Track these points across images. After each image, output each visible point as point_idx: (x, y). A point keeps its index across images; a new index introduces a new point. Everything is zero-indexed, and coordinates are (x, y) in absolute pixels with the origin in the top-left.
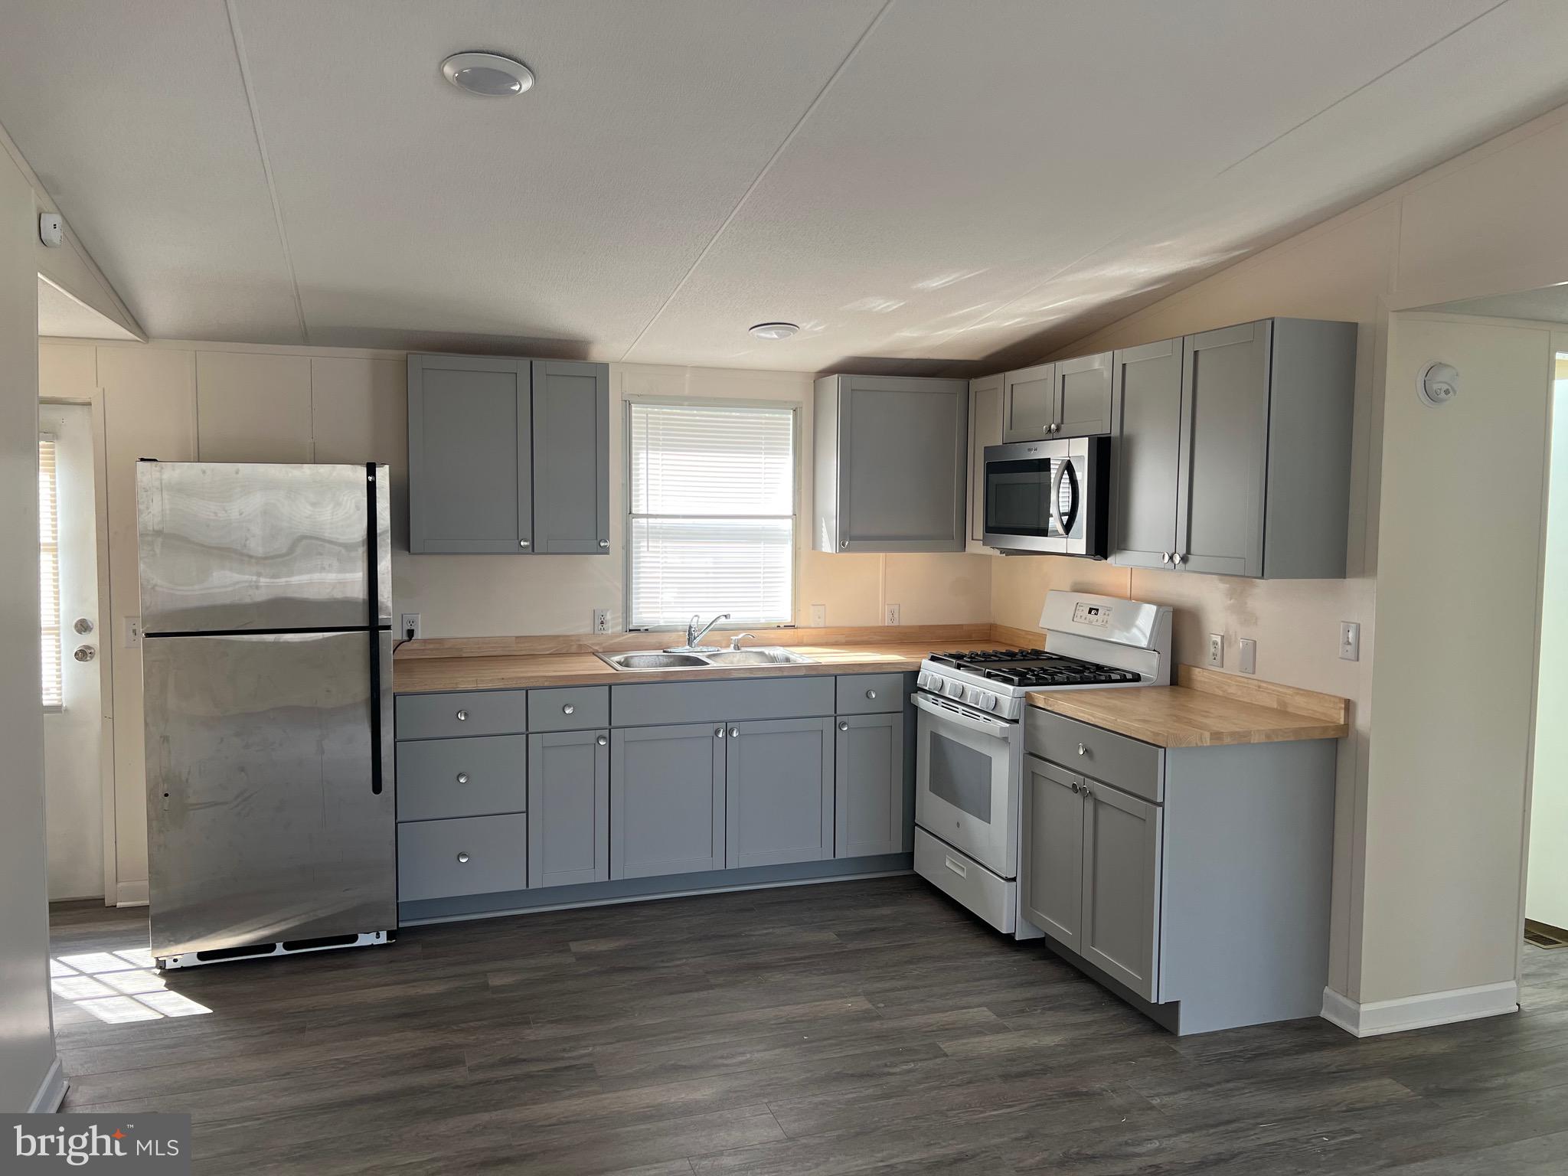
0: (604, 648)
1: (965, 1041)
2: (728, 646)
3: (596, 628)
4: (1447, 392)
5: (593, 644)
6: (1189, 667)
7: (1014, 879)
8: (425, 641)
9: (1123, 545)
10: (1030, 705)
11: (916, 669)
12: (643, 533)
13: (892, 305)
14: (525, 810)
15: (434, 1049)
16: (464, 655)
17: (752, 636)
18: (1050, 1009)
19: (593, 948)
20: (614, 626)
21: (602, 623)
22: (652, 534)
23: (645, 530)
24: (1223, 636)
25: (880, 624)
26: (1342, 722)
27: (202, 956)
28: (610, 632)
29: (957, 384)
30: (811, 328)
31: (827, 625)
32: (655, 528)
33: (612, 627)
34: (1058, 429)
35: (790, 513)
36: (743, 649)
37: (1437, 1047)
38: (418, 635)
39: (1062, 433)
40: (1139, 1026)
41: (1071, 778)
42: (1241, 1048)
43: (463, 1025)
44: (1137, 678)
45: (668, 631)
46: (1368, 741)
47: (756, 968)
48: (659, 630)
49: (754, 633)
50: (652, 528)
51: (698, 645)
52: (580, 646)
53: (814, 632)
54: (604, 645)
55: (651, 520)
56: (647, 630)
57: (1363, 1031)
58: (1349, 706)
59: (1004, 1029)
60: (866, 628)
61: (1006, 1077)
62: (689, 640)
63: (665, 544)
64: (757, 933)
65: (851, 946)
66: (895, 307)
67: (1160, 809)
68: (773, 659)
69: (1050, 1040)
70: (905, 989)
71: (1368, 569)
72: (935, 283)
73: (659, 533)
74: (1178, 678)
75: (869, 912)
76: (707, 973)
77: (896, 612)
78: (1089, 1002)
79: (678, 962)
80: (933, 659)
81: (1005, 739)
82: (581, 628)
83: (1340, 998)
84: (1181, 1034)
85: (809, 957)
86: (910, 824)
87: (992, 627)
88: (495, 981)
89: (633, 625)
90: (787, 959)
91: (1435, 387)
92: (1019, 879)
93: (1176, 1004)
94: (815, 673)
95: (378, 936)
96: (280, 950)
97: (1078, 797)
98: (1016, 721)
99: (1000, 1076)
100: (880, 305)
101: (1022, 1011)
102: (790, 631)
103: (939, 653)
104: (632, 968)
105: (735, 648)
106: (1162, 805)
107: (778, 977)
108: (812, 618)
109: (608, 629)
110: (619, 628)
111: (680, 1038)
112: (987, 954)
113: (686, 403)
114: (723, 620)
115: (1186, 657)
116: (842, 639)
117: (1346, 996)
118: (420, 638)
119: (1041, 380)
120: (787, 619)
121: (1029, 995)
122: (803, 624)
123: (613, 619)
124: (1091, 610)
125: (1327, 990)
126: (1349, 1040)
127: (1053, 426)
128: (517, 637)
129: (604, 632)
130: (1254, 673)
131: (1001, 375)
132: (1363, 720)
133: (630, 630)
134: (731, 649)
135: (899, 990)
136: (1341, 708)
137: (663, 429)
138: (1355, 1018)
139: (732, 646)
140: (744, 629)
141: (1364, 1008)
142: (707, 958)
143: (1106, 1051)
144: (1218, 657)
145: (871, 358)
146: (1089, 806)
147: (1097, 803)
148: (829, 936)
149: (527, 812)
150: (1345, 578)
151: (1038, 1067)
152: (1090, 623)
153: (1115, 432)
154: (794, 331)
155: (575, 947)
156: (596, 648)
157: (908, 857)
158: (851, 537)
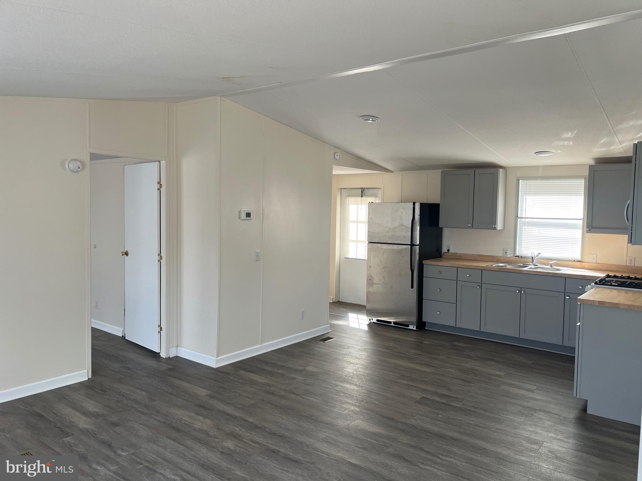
2: (548, 265)
3: (504, 254)
5: (502, 259)
8: (452, 253)
12: (523, 224)
16: (463, 258)
20: (510, 255)
21: (506, 253)
22: (525, 224)
25: (625, 265)
27: (377, 320)
31: (598, 262)
32: (528, 222)
35: (582, 218)
36: (553, 267)
38: (451, 251)
52: (498, 260)
53: (590, 264)
54: (506, 260)
55: (527, 219)
56: (522, 257)
60: (617, 266)
62: (532, 261)
63: (532, 228)
73: (530, 224)
77: (633, 261)
82: (499, 254)
84: (587, 413)
89: (517, 254)
94: (556, 275)
95: (414, 327)
96: (392, 324)
102: (579, 263)
108: (590, 259)
109: (508, 255)
110: (512, 255)
113: (540, 179)
118: (451, 252)
120: (579, 257)
122: (586, 261)
123: (510, 252)
128: (478, 255)
129: (507, 256)
133: (515, 256)
137: (533, 188)
139: (550, 265)
149: (456, 304)
156: (503, 261)
158: (592, 227)
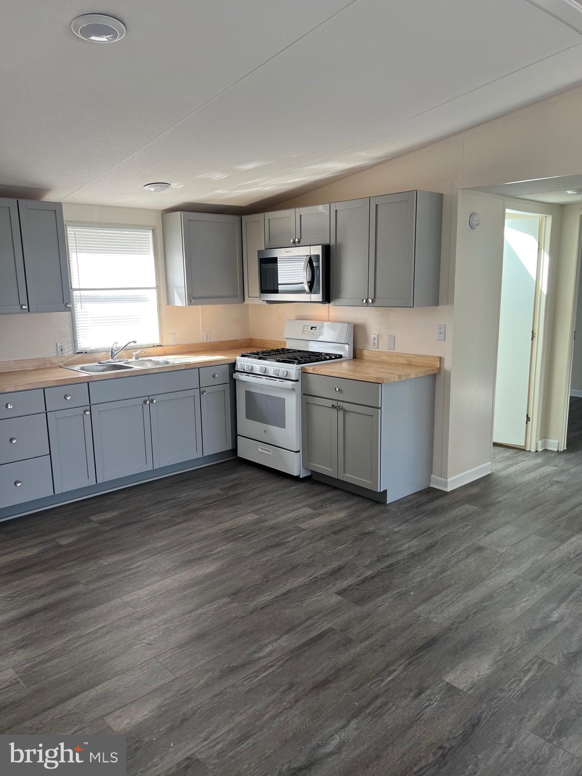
0: (65, 364)
1: (308, 522)
2: (131, 358)
3: (58, 353)
4: (477, 225)
5: (58, 362)
6: (361, 350)
7: (299, 451)
9: (338, 297)
10: (304, 372)
11: (234, 362)
12: (78, 299)
13: (224, 176)
14: (49, 453)
15: (57, 580)
17: (144, 352)
18: (332, 503)
19: (104, 517)
20: (68, 352)
21: (61, 350)
22: (84, 300)
23: (79, 298)
24: (378, 335)
25: (202, 342)
26: (438, 367)
28: (66, 355)
29: (236, 219)
30: (176, 186)
31: (177, 343)
33: (67, 352)
34: (299, 242)
35: (155, 286)
36: (140, 359)
37: (475, 490)
39: (301, 244)
40: (370, 503)
41: (330, 403)
42: (411, 504)
43: (63, 566)
44: (341, 356)
45: (97, 352)
46: (450, 374)
47: (194, 511)
48: (93, 352)
49: (145, 350)
50: (84, 296)
51: (117, 358)
52: (51, 363)
53: (171, 348)
54: (65, 362)
55: (82, 292)
56: (86, 352)
57: (449, 489)
58: (441, 359)
59: (320, 515)
60: (197, 344)
61: (335, 533)
62: (111, 356)
64: (183, 496)
65: (231, 493)
66: (224, 177)
67: (380, 410)
68: (157, 363)
69: (342, 515)
70: (268, 506)
71: (450, 300)
72: (250, 166)
73: (88, 298)
74: (356, 355)
75: (228, 478)
76: (173, 517)
77: (209, 335)
78: (345, 497)
79: (153, 516)
80: (243, 356)
81: (293, 389)
82: (50, 353)
83: (439, 478)
84: (388, 503)
85: (215, 501)
86: (235, 435)
87: (251, 340)
88: (64, 542)
89: (79, 350)
90: (206, 504)
91: (474, 222)
92: (301, 451)
93: (385, 491)
94: (189, 367)
97: (335, 411)
98: (298, 381)
99: (332, 533)
100: (217, 176)
101: (322, 506)
102: (160, 348)
103: (244, 352)
104: (132, 523)
105: (135, 358)
106: (380, 408)
107: (207, 513)
108: (170, 341)
109: (65, 353)
110: (72, 352)
111: (183, 547)
112: (291, 486)
113: (96, 226)
114: (133, 344)
115: (359, 346)
116: (185, 350)
117: (441, 477)
119: (288, 217)
120: (157, 341)
121: (319, 499)
122: (166, 344)
123: (67, 348)
124: (312, 328)
125: (432, 476)
126: (445, 494)
127: (297, 240)
129: (63, 355)
130: (394, 350)
131: (262, 215)
132: (447, 365)
133: (77, 353)
134: (133, 359)
135: (265, 508)
136: (438, 361)
138: (446, 484)
139: (134, 357)
140: (139, 348)
141: (449, 480)
142: (167, 511)
143: (364, 515)
144: (376, 345)
145: (198, 204)
146: (341, 413)
147: (345, 411)
148: (217, 491)
149: (50, 454)
150: (438, 305)
151: (344, 526)
152: (313, 333)
153: (333, 243)
154: (168, 187)
155: (94, 518)
157: (234, 450)
158: (193, 298)
